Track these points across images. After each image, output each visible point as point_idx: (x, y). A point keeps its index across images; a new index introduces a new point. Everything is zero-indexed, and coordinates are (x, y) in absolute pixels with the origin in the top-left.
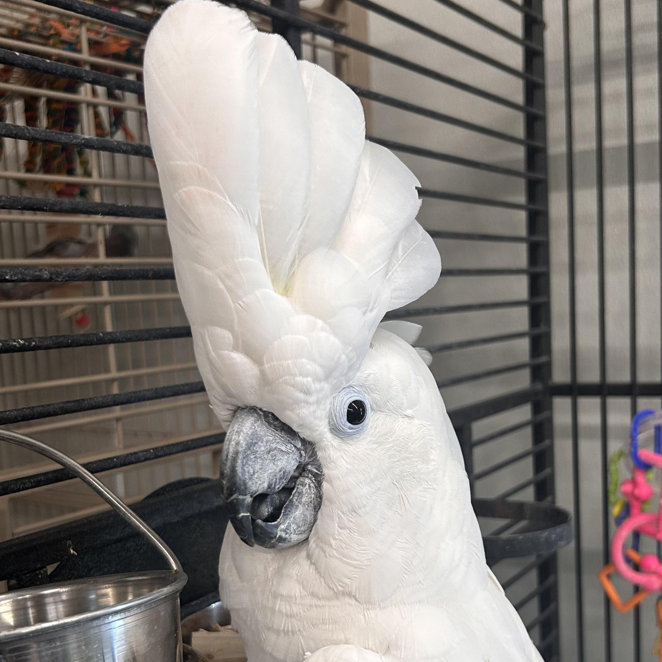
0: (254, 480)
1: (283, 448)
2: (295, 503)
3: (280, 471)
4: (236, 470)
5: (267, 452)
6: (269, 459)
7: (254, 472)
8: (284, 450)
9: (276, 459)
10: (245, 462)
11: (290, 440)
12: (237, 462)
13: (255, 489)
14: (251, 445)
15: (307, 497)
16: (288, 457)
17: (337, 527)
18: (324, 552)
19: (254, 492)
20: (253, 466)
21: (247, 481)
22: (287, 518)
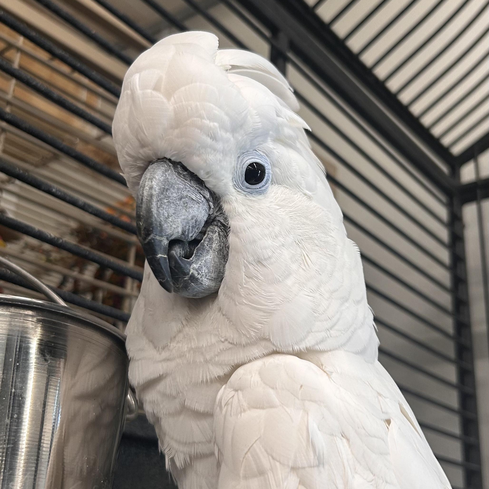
0: (169, 223)
1: (194, 197)
2: (206, 247)
3: (192, 219)
4: (152, 211)
5: (179, 198)
6: (181, 206)
7: (168, 216)
8: (194, 199)
9: (187, 207)
10: (159, 204)
11: (199, 190)
12: (152, 204)
13: (169, 232)
14: (164, 190)
15: (217, 244)
16: (199, 206)
17: (244, 276)
18: (234, 300)
19: (170, 235)
20: (167, 209)
21: (163, 223)
22: (199, 259)
